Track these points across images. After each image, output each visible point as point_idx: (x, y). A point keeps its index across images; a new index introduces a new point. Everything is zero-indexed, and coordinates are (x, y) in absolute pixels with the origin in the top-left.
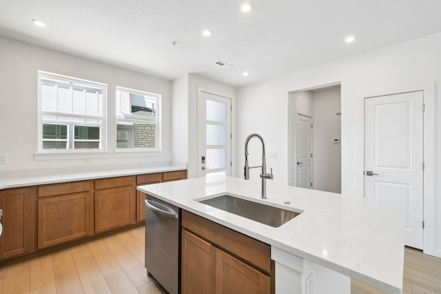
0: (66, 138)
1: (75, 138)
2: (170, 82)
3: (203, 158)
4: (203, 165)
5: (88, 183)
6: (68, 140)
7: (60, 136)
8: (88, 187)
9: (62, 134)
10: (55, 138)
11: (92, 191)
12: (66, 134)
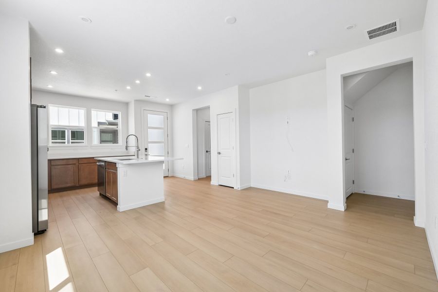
0: (65, 140)
1: (72, 140)
2: (127, 104)
3: (146, 149)
4: (146, 153)
5: (75, 160)
6: (66, 141)
7: (61, 138)
8: (75, 162)
9: (62, 137)
10: (56, 139)
11: (77, 164)
12: (65, 137)
